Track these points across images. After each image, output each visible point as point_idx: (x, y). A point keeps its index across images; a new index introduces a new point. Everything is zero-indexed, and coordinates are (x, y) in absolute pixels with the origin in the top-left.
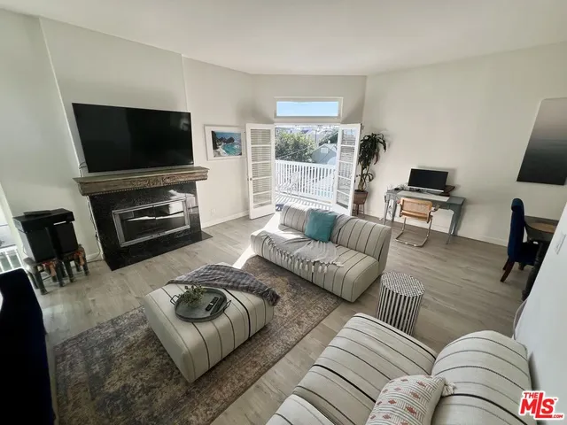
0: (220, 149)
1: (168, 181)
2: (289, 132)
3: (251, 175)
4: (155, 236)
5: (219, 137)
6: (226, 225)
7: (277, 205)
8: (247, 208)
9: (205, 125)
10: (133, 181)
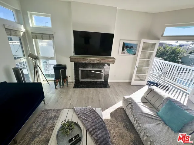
0: (125, 51)
1: (98, 62)
2: (171, 46)
3: (137, 65)
4: (90, 80)
5: (126, 45)
6: (118, 84)
7: (148, 81)
8: (131, 79)
9: (121, 40)
10: (86, 59)
